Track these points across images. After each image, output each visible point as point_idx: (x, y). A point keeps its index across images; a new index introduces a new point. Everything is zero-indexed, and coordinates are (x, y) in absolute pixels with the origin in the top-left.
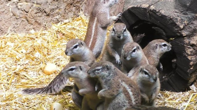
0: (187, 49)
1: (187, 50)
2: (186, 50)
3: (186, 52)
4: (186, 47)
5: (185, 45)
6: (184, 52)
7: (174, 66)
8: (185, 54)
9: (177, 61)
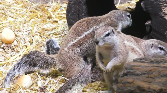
0: (164, 7)
1: (164, 9)
2: (162, 9)
3: (163, 11)
4: (162, 6)
5: (161, 4)
6: (160, 12)
7: (148, 29)
8: (162, 14)
9: (151, 23)
